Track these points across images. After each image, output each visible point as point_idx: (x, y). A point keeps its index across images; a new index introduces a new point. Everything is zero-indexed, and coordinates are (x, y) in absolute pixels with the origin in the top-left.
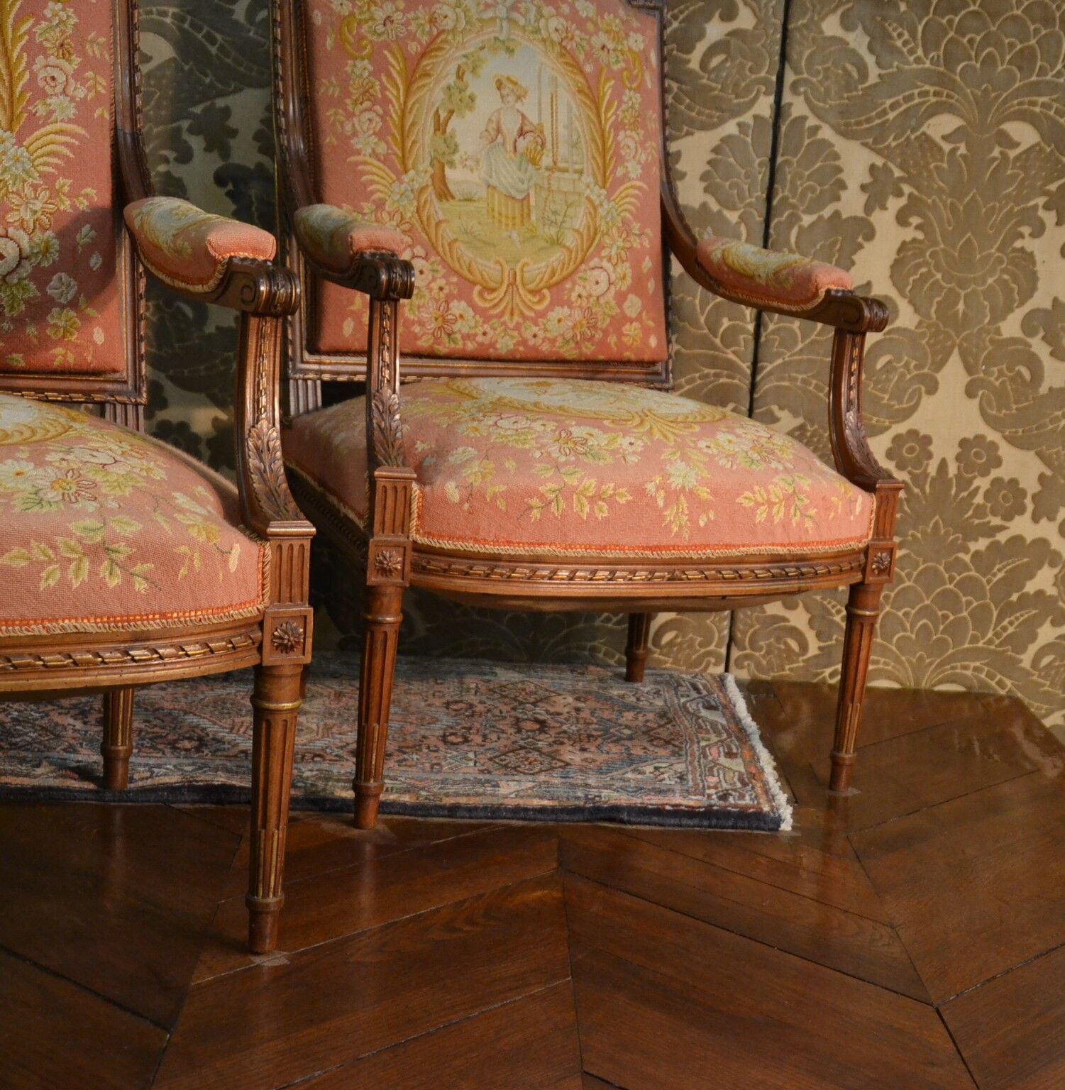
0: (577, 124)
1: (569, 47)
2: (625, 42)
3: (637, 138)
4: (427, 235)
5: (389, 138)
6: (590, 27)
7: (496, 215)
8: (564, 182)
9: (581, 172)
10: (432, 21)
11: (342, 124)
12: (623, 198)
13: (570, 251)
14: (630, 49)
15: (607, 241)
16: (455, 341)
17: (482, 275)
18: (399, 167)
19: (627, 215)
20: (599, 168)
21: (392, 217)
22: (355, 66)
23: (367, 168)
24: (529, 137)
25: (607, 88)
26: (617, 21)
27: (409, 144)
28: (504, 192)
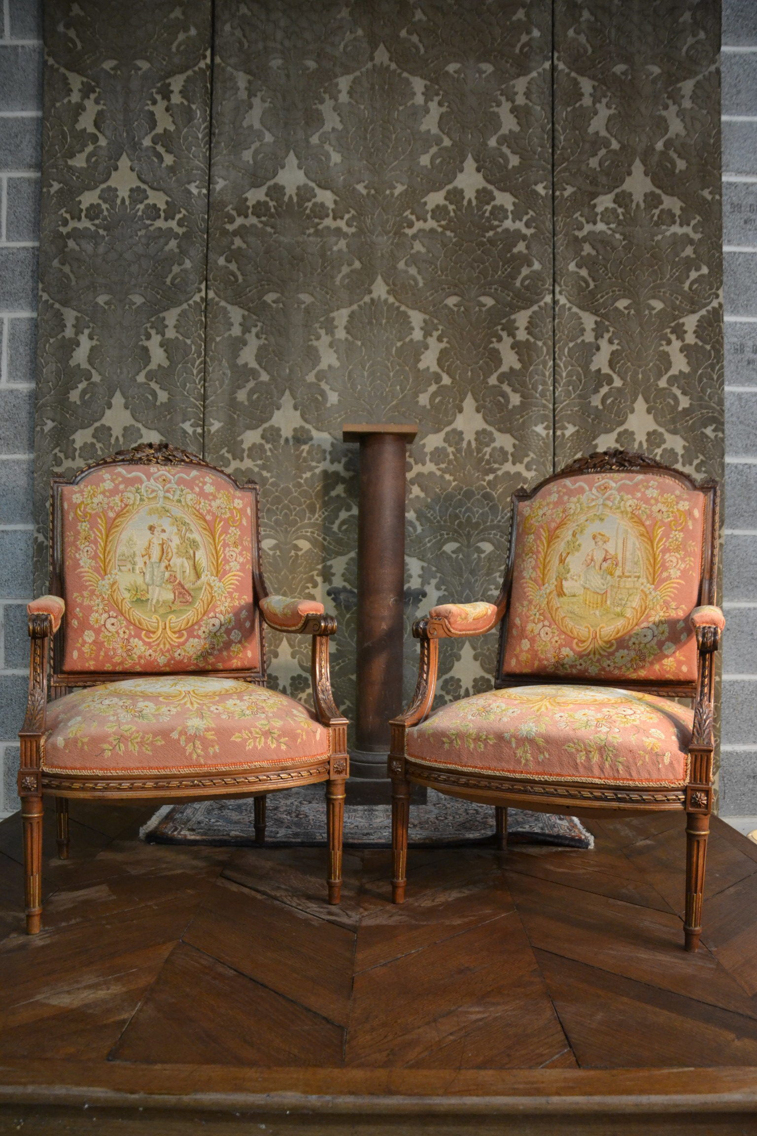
0: (638, 552)
1: (637, 514)
2: (675, 507)
3: (679, 556)
4: (551, 615)
5: (538, 570)
6: (653, 501)
7: (588, 602)
8: (629, 583)
9: (639, 577)
12: (666, 589)
13: (629, 619)
14: (678, 510)
15: (653, 612)
16: (566, 669)
17: (578, 634)
18: (540, 582)
19: (669, 599)
20: (651, 574)
21: (535, 607)
22: (528, 537)
23: (528, 585)
24: (609, 561)
25: (660, 532)
26: (673, 496)
27: (546, 571)
28: (593, 591)
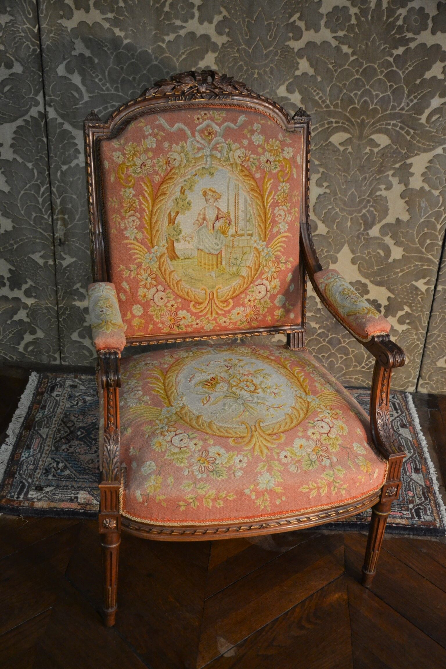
0: (250, 208)
1: (246, 166)
2: (281, 155)
3: (286, 209)
4: (165, 279)
5: (144, 230)
6: (260, 150)
7: (203, 265)
8: (241, 242)
9: (251, 235)
10: (168, 163)
11: (119, 223)
12: (276, 244)
13: (244, 278)
14: (284, 158)
15: (266, 269)
16: (181, 328)
17: (195, 297)
18: (149, 244)
19: (279, 253)
20: (262, 230)
21: (145, 270)
22: (125, 191)
23: (133, 246)
24: (222, 220)
25: (269, 185)
26: (277, 142)
27: (154, 232)
28: (207, 252)
